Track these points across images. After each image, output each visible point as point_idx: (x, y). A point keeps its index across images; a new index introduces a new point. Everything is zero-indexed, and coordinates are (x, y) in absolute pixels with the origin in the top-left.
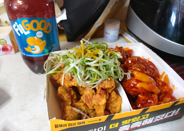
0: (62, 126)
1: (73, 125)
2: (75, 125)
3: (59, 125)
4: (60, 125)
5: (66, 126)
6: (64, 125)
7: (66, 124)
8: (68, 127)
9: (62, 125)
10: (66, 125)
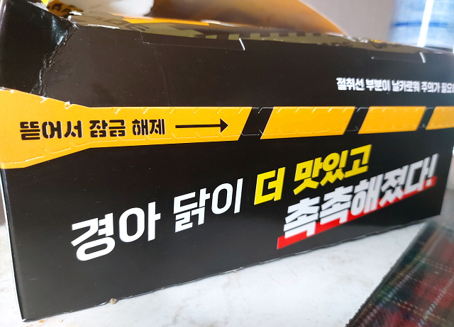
0: (56, 129)
1: (112, 135)
2: (123, 134)
3: (45, 124)
4: (48, 127)
5: (80, 136)
6: (69, 124)
7: (79, 123)
8: (86, 142)
9: (59, 123)
10: (79, 127)
